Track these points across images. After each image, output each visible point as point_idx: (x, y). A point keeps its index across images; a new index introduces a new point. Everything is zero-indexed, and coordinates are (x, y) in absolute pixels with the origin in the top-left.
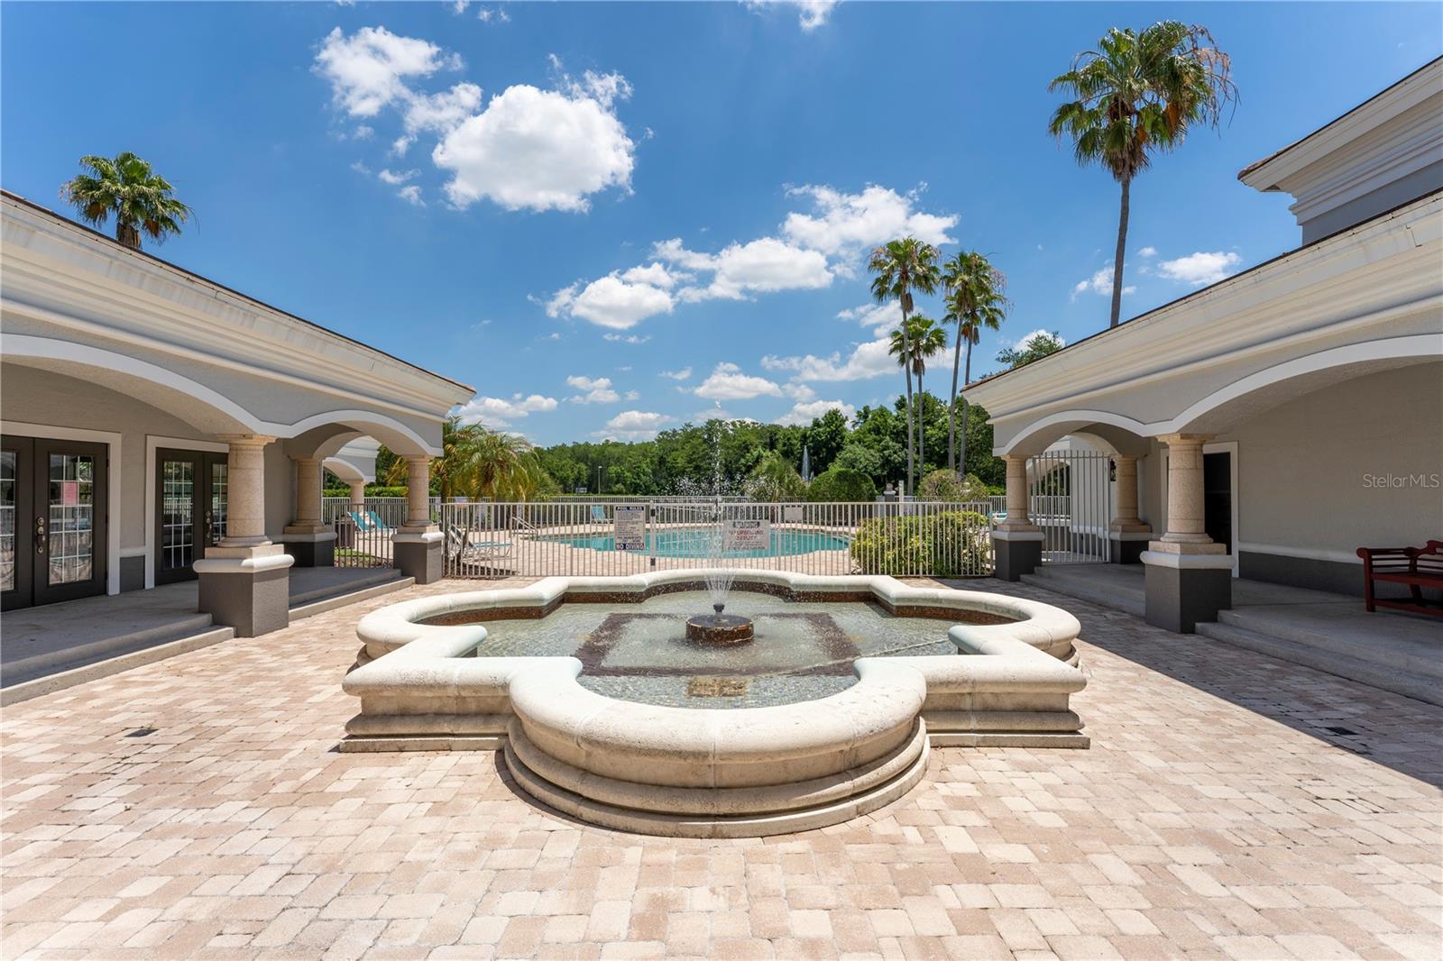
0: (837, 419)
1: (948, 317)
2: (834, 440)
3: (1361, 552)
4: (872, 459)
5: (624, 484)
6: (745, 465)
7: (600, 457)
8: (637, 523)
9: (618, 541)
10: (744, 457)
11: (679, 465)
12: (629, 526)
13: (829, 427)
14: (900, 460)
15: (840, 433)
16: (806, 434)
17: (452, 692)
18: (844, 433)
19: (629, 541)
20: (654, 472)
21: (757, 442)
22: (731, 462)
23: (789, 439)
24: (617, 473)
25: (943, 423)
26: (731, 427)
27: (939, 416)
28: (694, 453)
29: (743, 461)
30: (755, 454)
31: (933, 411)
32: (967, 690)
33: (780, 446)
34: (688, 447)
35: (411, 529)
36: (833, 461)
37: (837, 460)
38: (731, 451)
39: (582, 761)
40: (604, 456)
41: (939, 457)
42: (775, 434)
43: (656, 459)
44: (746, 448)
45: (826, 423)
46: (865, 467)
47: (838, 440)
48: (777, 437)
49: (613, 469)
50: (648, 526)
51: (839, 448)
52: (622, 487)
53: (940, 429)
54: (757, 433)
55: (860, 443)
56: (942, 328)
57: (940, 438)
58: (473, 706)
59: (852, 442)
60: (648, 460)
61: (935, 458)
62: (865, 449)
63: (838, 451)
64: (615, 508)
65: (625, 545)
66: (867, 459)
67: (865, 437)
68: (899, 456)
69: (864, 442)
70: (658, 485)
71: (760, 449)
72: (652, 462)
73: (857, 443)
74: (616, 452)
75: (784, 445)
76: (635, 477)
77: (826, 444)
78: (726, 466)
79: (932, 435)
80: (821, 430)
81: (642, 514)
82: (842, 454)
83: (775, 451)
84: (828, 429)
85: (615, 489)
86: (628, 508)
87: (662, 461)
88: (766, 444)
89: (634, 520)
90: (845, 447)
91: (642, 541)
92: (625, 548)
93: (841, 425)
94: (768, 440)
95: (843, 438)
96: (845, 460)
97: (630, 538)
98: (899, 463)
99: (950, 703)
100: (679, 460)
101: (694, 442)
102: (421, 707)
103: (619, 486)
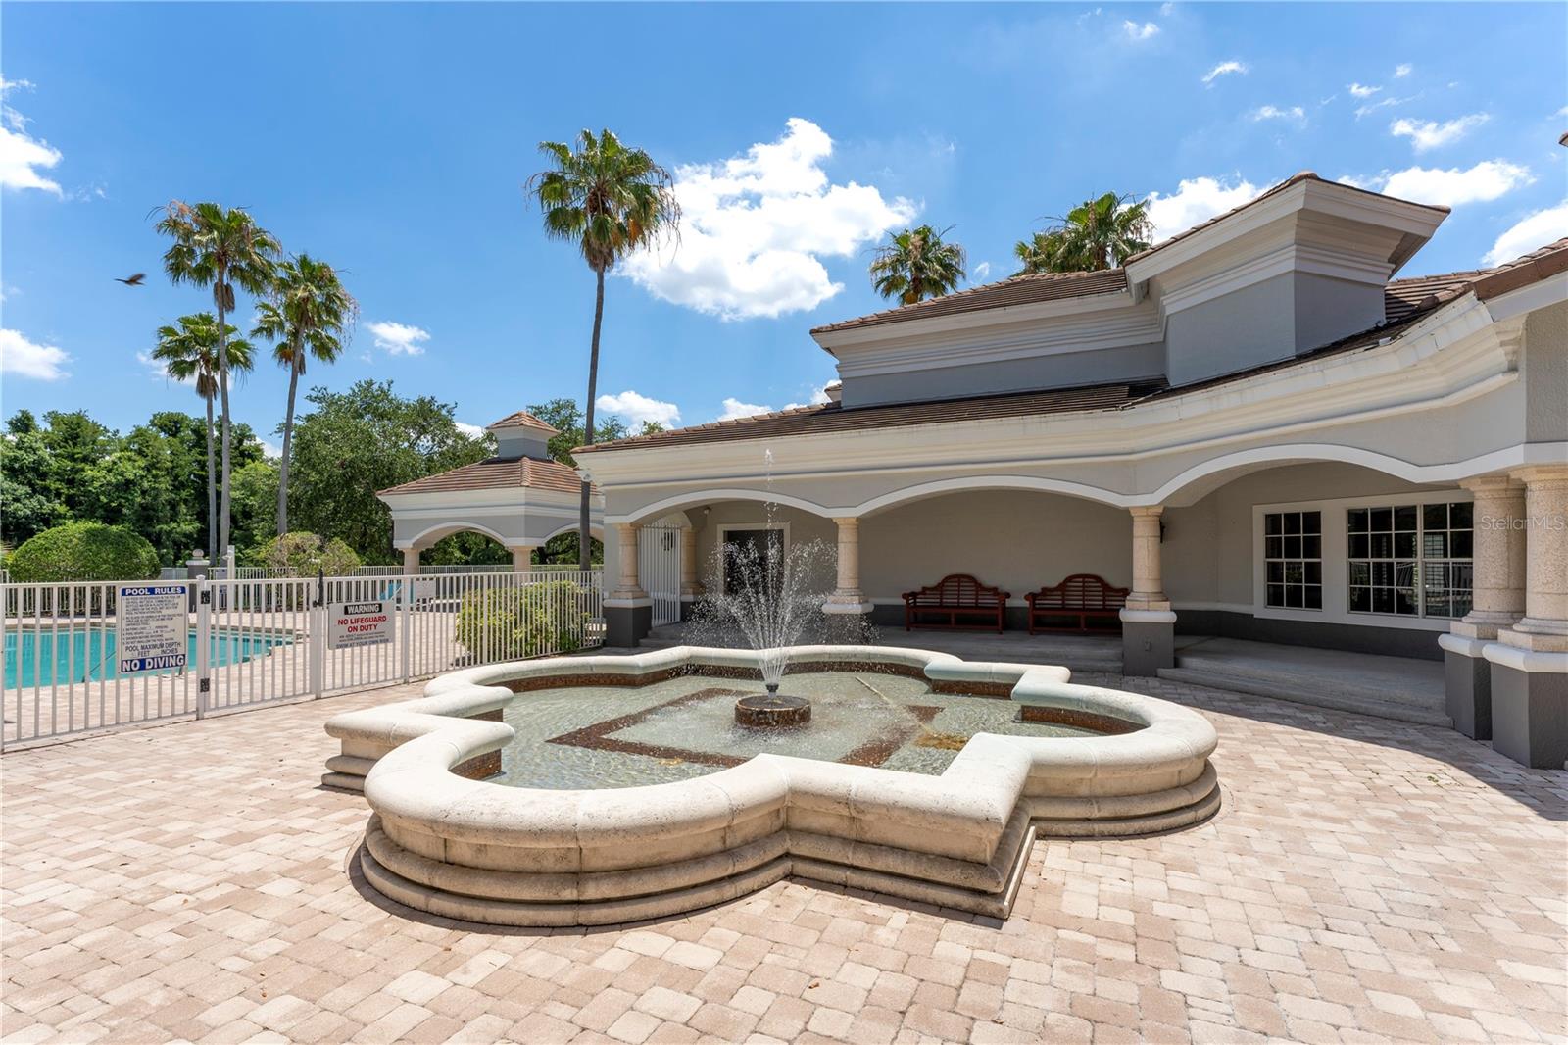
1: (260, 330)
3: (904, 596)
8: (171, 617)
9: (128, 655)
12: (153, 624)
14: (29, 512)
19: (153, 653)
25: (114, 463)
27: (104, 452)
31: (94, 442)
41: (105, 510)
50: (193, 618)
53: (109, 471)
56: (248, 342)
57: (109, 484)
61: (100, 512)
64: (119, 593)
65: (142, 661)
68: (24, 505)
79: (93, 479)
81: (183, 601)
86: (152, 591)
89: (164, 612)
91: (181, 651)
92: (143, 667)
97: (155, 647)
98: (27, 517)
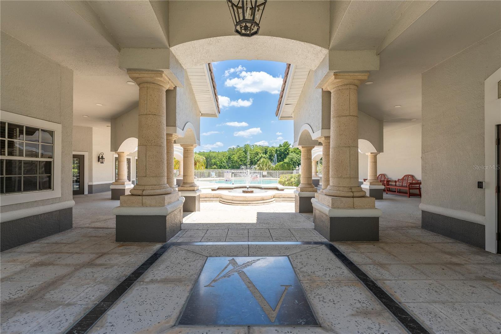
0: (287, 145)
2: (286, 151)
4: (298, 158)
5: (217, 166)
6: (257, 160)
7: (208, 156)
10: (256, 157)
11: (235, 159)
12: (228, 176)
13: (285, 147)
15: (288, 149)
16: (277, 149)
17: (212, 195)
18: (289, 149)
19: (228, 179)
20: (227, 162)
21: (261, 152)
22: (252, 159)
23: (271, 151)
24: (214, 162)
26: (252, 147)
28: (240, 155)
29: (256, 158)
30: (260, 156)
32: (281, 195)
33: (268, 153)
34: (238, 153)
35: (180, 176)
36: (285, 158)
37: (287, 158)
38: (252, 155)
39: (232, 199)
40: (210, 156)
42: (267, 149)
43: (227, 157)
44: (257, 154)
45: (283, 146)
46: (296, 160)
47: (288, 151)
48: (267, 150)
49: (213, 161)
51: (288, 154)
52: (216, 166)
54: (261, 149)
55: (294, 152)
58: (215, 197)
59: (292, 152)
60: (225, 158)
62: (296, 154)
63: (287, 155)
66: (297, 158)
67: (296, 150)
69: (296, 152)
70: (228, 166)
71: (262, 154)
72: (226, 158)
73: (293, 152)
74: (214, 155)
75: (270, 153)
76: (220, 163)
77: (283, 153)
78: (250, 160)
80: (282, 148)
82: (289, 156)
83: (267, 155)
84: (284, 148)
85: (213, 167)
87: (229, 158)
88: (264, 152)
90: (289, 154)
93: (288, 146)
94: (265, 151)
95: (289, 151)
96: (289, 158)
99: (279, 197)
100: (235, 158)
101: (240, 152)
102: (208, 197)
103: (215, 166)
